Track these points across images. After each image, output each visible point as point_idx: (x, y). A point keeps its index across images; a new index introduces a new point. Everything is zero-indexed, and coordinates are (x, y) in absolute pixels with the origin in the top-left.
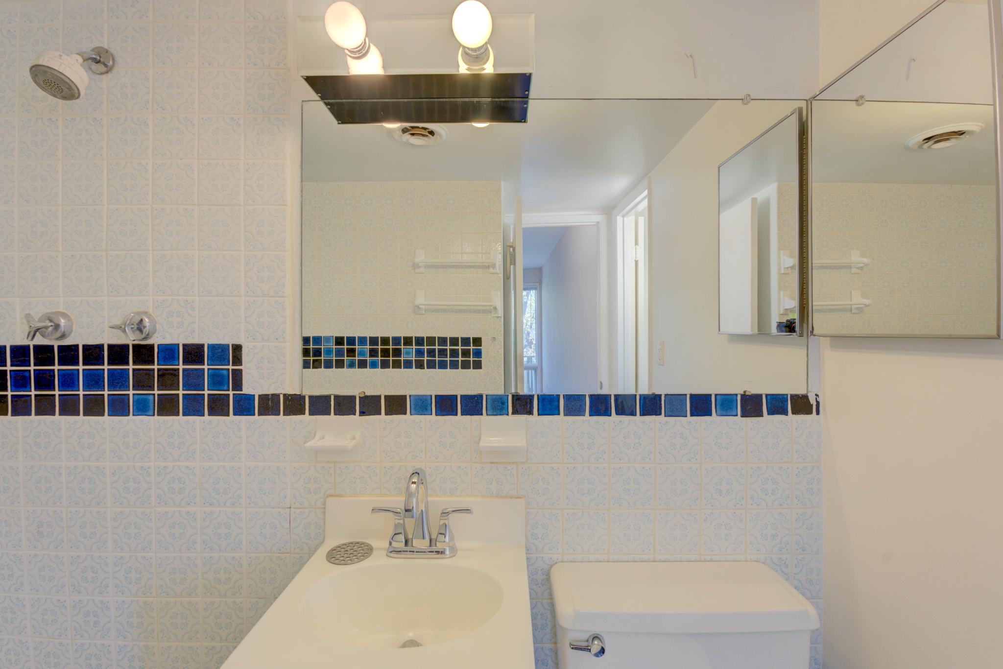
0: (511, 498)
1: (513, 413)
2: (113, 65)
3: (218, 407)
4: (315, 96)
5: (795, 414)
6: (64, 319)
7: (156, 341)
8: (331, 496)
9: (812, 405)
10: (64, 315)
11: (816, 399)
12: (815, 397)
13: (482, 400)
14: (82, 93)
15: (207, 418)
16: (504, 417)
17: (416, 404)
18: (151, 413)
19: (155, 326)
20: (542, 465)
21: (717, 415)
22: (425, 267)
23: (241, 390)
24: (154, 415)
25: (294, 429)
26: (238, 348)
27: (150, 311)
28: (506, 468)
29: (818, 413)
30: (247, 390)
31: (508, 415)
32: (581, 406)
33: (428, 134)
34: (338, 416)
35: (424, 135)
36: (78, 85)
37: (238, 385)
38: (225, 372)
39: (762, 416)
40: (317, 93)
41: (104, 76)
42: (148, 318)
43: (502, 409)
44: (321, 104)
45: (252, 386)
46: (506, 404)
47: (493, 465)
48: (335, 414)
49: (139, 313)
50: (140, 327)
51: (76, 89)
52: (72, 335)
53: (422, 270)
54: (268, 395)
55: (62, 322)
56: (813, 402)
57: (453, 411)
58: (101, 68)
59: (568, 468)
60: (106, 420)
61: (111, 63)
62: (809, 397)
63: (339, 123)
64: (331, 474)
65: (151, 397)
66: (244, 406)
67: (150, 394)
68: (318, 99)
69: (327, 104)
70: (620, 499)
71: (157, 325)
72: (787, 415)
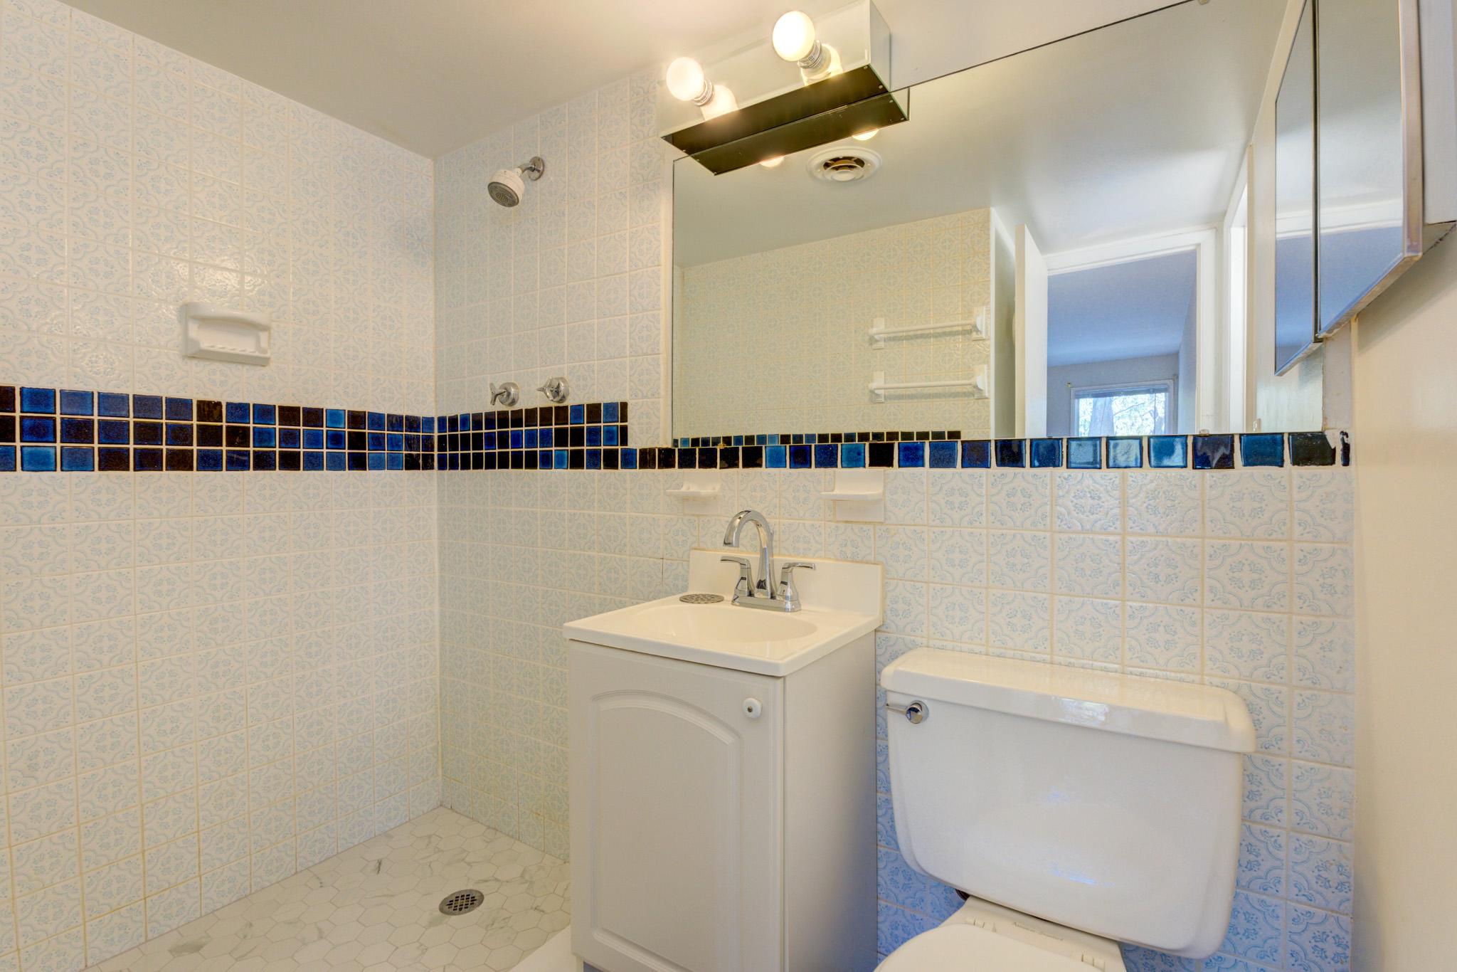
0: (867, 563)
1: (870, 465)
2: (543, 170)
3: (611, 461)
4: (682, 154)
5: (1298, 464)
6: (514, 388)
7: (570, 402)
8: (695, 549)
9: (1335, 449)
10: (514, 385)
11: (1343, 440)
12: (1341, 436)
13: (837, 450)
14: (520, 198)
15: (603, 471)
16: (861, 469)
17: (771, 456)
18: (565, 466)
19: (568, 390)
20: (904, 527)
21: (1151, 466)
22: (885, 341)
23: (627, 445)
24: (567, 468)
25: (666, 481)
26: (624, 406)
27: (565, 376)
28: (862, 528)
29: (1346, 462)
30: (631, 445)
31: (864, 467)
32: (951, 455)
33: (855, 165)
34: (702, 469)
35: (851, 167)
36: (516, 192)
37: (624, 442)
38: (615, 428)
39: (1233, 468)
40: (682, 149)
41: (538, 181)
42: (564, 382)
43: (858, 460)
44: (690, 159)
45: (636, 442)
46: (863, 454)
47: (847, 524)
48: (700, 467)
49: (557, 379)
50: (556, 392)
51: (515, 196)
52: (519, 402)
53: (881, 344)
54: (646, 449)
55: (513, 390)
56: (1335, 442)
57: (807, 464)
58: (536, 174)
59: (934, 533)
60: (539, 472)
61: (542, 168)
62: (1327, 437)
63: (715, 175)
64: (696, 528)
65: (566, 452)
66: (628, 462)
67: (565, 450)
68: (686, 155)
69: (695, 158)
70: (1002, 574)
71: (570, 389)
72: (1282, 466)
